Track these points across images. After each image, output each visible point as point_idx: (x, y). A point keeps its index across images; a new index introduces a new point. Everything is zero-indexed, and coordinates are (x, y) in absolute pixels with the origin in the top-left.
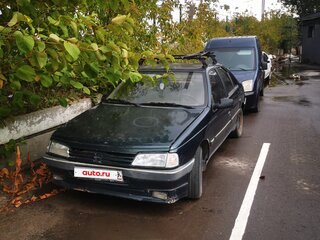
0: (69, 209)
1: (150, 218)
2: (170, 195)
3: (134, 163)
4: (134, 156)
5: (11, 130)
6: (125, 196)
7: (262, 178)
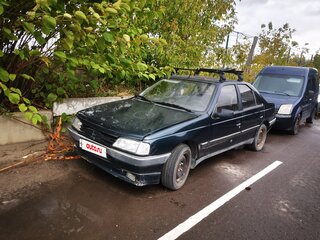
0: (75, 170)
1: (124, 194)
2: (138, 178)
3: (115, 145)
4: (116, 139)
5: (69, 106)
6: (107, 170)
7: (248, 189)
